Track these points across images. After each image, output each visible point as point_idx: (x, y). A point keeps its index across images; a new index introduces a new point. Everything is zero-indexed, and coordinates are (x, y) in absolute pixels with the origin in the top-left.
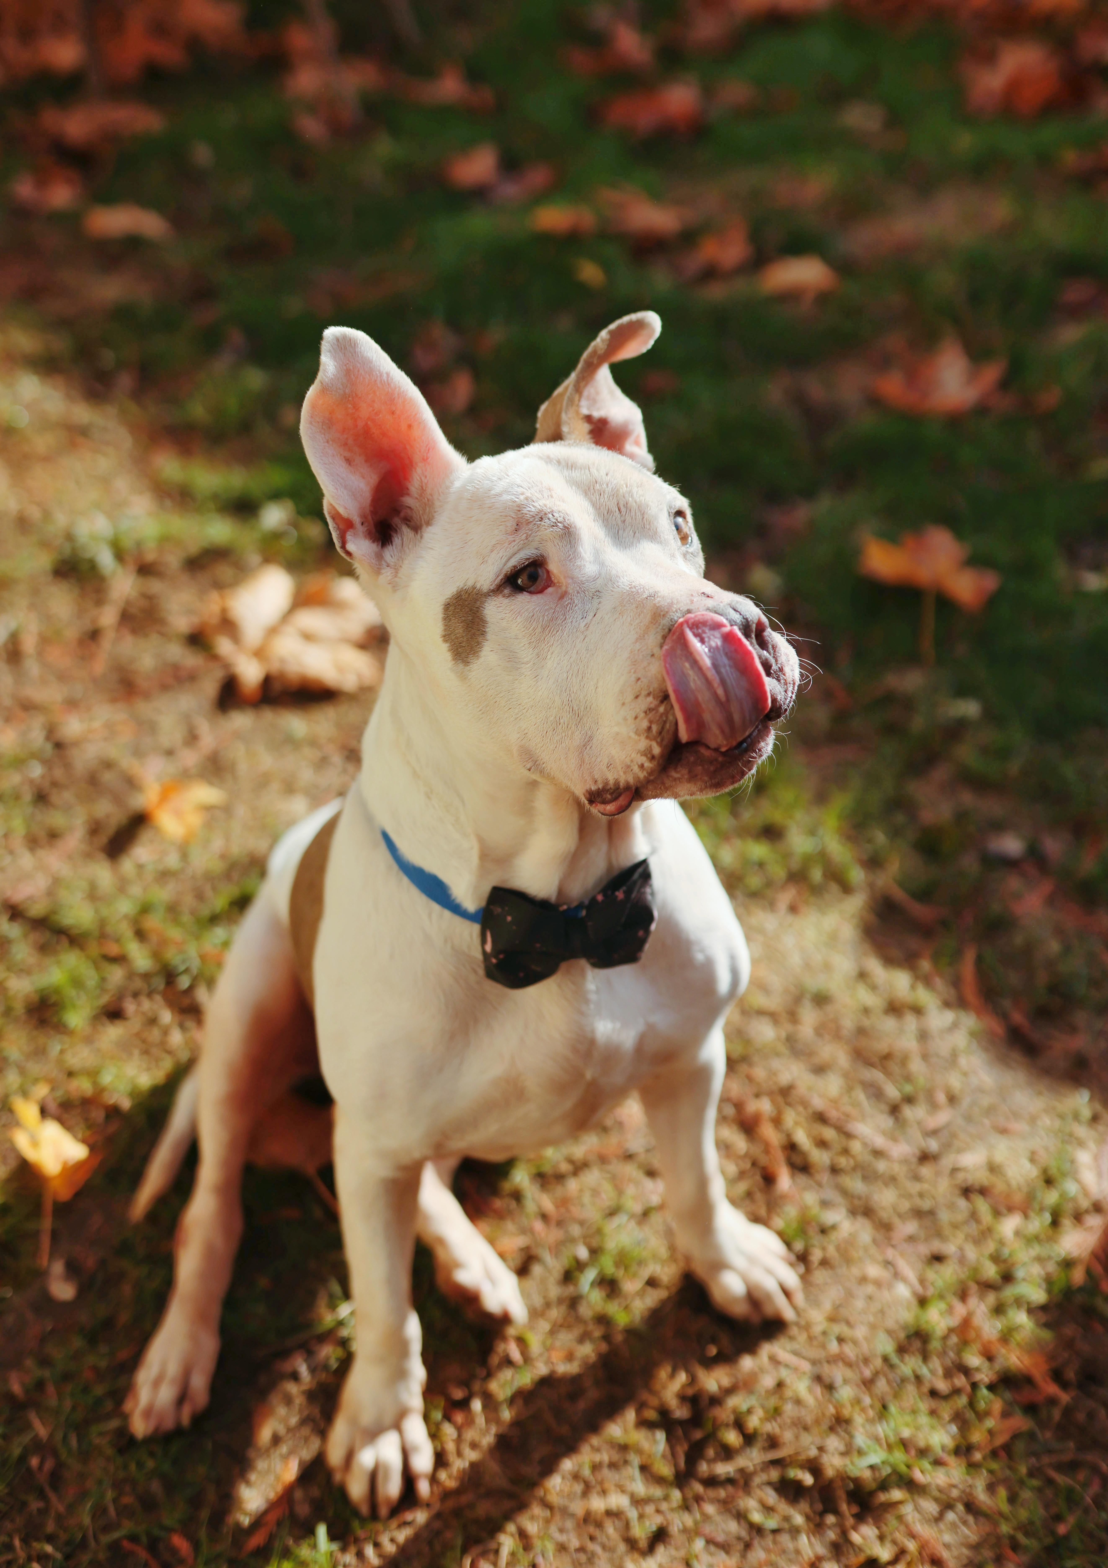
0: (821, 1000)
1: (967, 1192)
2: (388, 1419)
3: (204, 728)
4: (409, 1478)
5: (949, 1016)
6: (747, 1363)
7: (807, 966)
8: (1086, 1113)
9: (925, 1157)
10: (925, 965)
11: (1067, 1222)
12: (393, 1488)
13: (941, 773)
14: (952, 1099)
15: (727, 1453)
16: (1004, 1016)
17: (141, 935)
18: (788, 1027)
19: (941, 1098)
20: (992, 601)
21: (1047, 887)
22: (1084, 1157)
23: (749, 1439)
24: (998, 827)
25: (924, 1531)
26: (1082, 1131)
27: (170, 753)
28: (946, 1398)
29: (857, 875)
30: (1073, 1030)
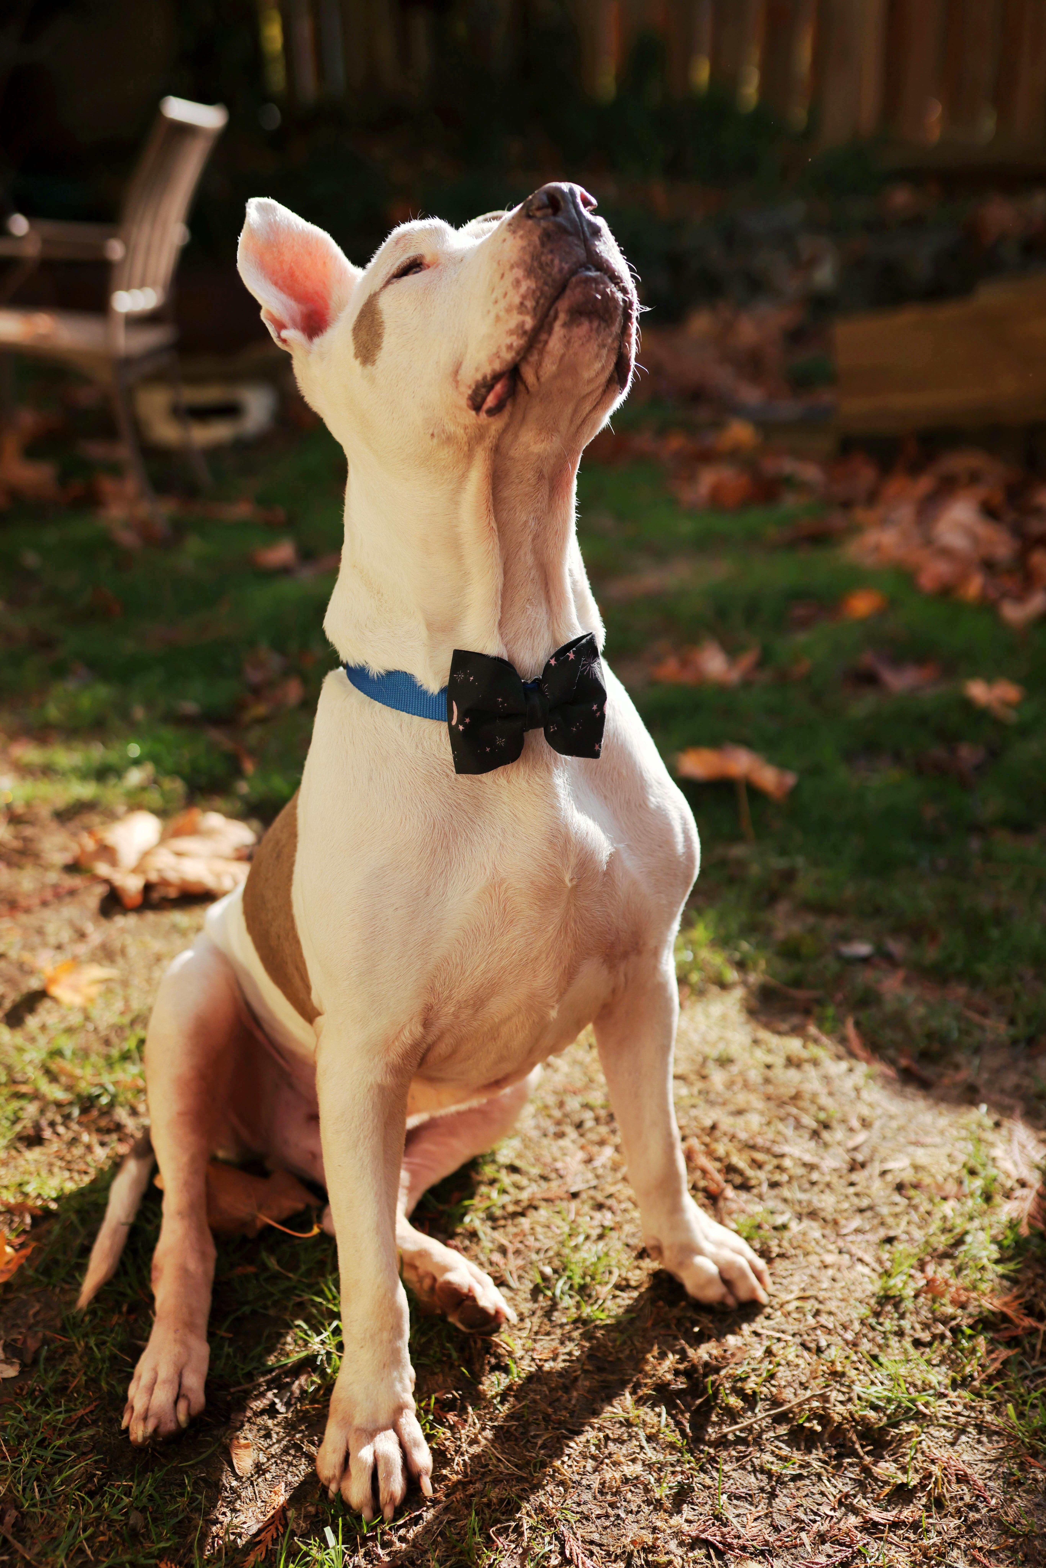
0: (724, 1062)
1: (900, 1188)
2: (383, 1418)
3: (89, 928)
4: (412, 1477)
5: (844, 1065)
6: (732, 1340)
7: (705, 1041)
8: (989, 1122)
9: (855, 1166)
10: (813, 1030)
11: (998, 1199)
12: (396, 1485)
13: (783, 907)
14: (865, 1124)
15: (732, 1415)
16: (892, 1062)
17: (52, 1076)
18: (699, 1085)
19: (855, 1123)
20: (794, 793)
21: (901, 974)
22: (998, 1152)
23: (750, 1400)
24: (846, 937)
25: (942, 1454)
26: (990, 1136)
27: (59, 947)
28: (929, 1344)
29: (732, 975)
30: (957, 1067)
